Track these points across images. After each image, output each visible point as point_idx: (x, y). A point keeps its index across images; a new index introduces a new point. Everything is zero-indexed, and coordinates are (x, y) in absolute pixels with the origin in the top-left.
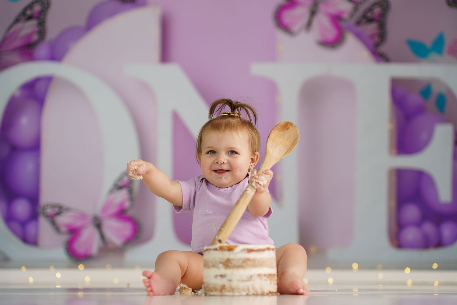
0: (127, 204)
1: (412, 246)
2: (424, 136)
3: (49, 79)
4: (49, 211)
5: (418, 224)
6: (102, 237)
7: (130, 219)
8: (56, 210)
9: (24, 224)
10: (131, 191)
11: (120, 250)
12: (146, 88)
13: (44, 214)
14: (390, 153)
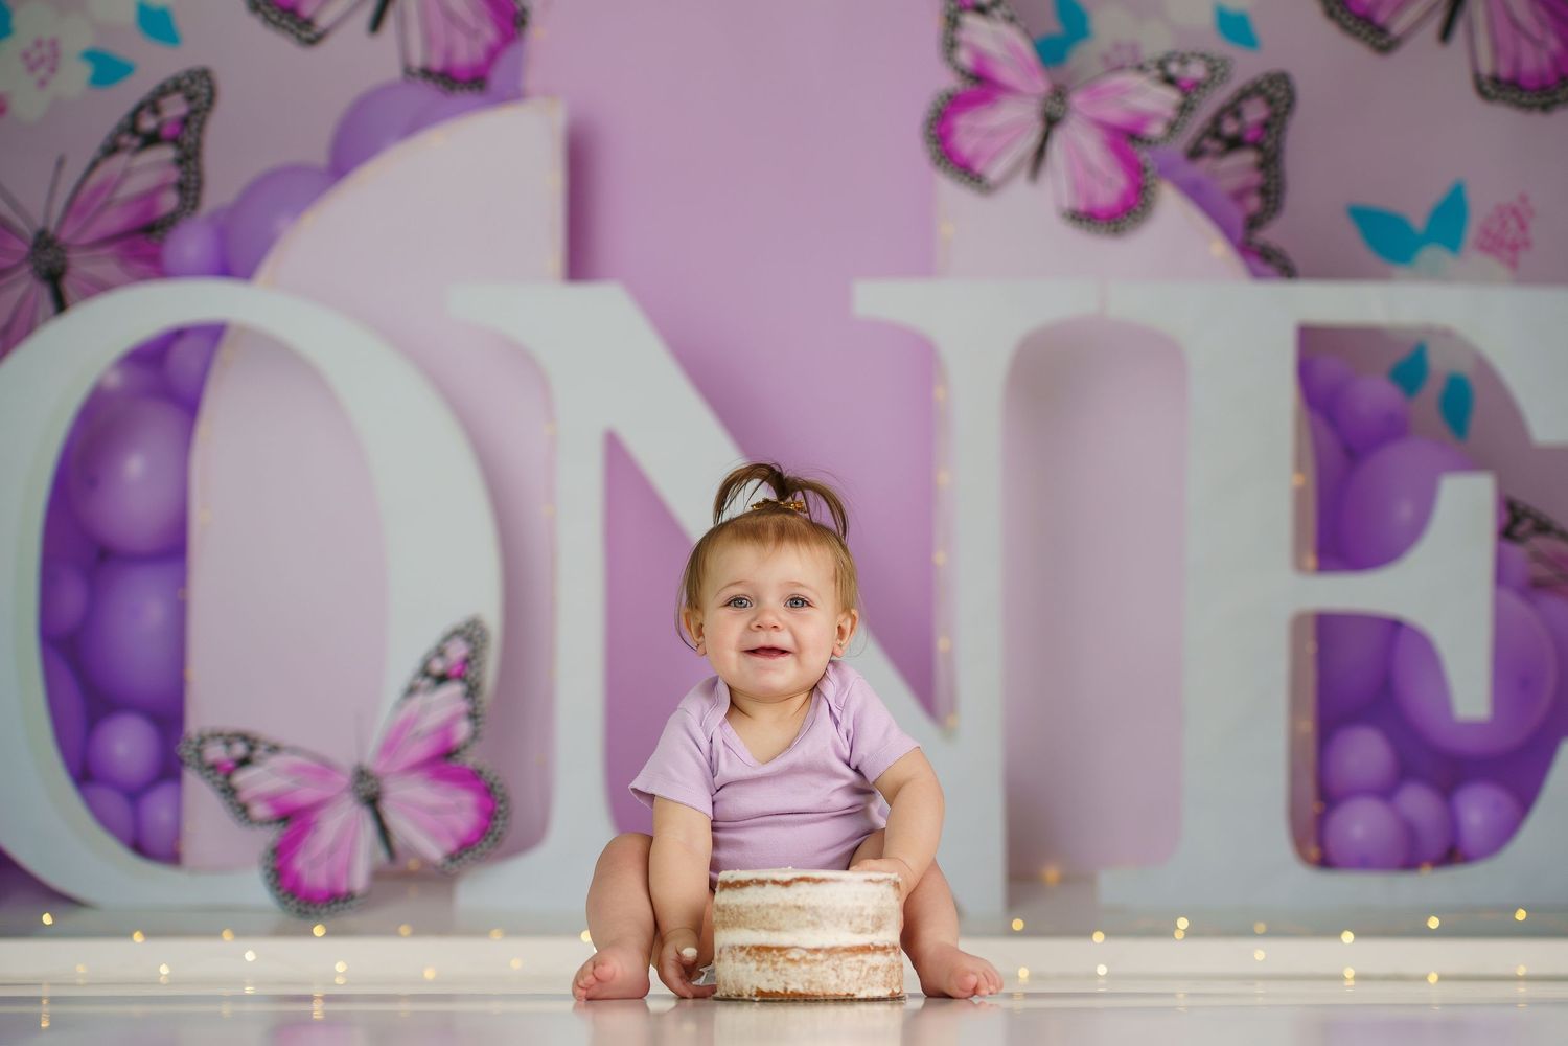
0: (463, 730)
2: (1405, 511)
3: (214, 333)
4: (215, 752)
5: (1385, 793)
6: (384, 832)
7: (471, 779)
8: (239, 749)
9: (135, 795)
10: (472, 692)
11: (441, 877)
13: (200, 760)
14: (1299, 566)
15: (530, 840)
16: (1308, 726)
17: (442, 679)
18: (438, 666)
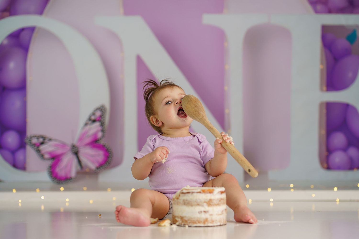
0: (100, 135)
1: (339, 168)
2: (350, 75)
3: (32, 29)
4: (35, 141)
5: (345, 150)
6: (79, 162)
7: (102, 147)
8: (41, 140)
9: (13, 152)
10: (102, 124)
11: (94, 173)
12: (114, 36)
13: (30, 143)
14: (322, 90)
15: (118, 163)
16: (324, 132)
17: (94, 121)
18: (93, 118)
